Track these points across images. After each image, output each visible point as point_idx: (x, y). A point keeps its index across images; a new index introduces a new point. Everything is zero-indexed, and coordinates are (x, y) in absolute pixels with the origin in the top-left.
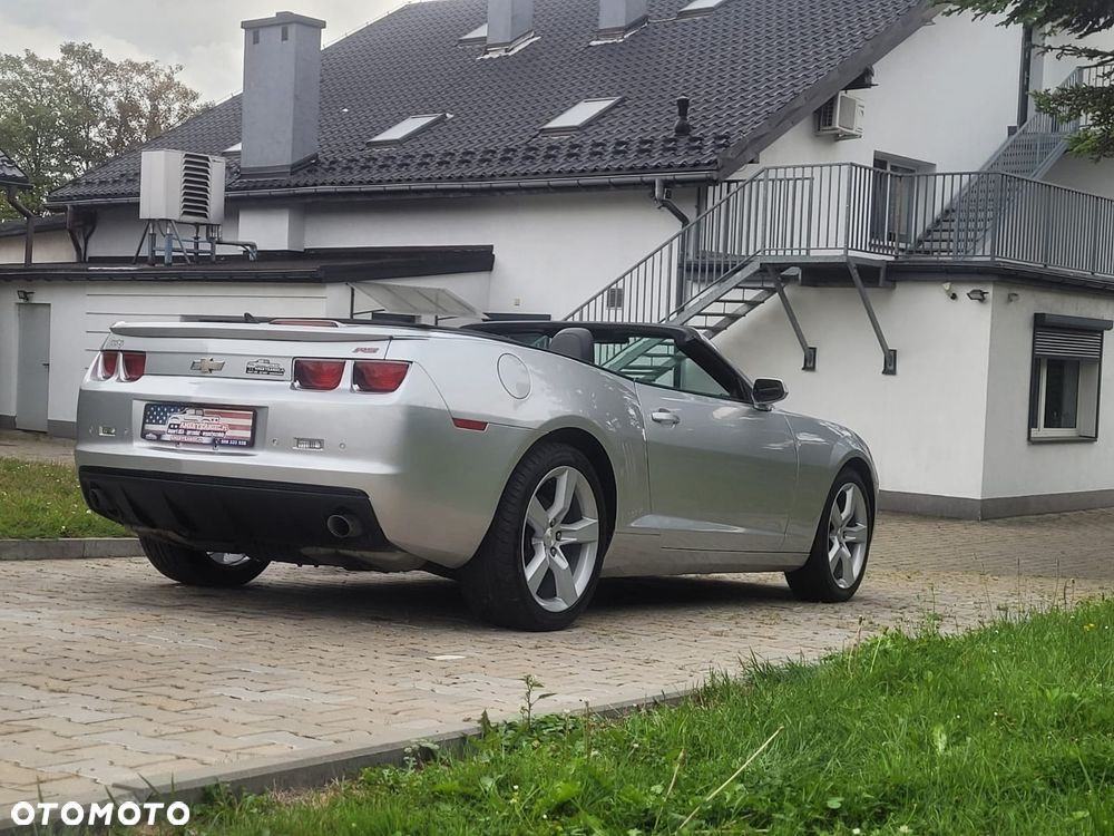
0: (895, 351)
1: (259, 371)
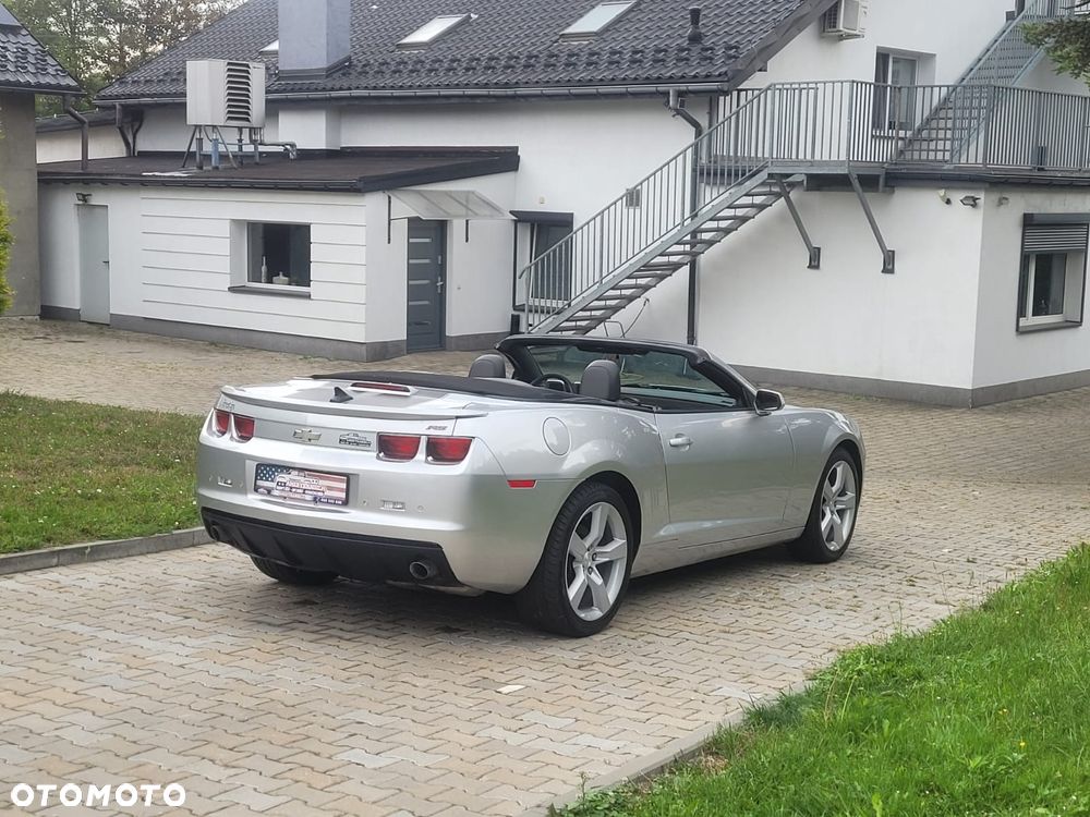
0: (893, 252)
1: (349, 442)
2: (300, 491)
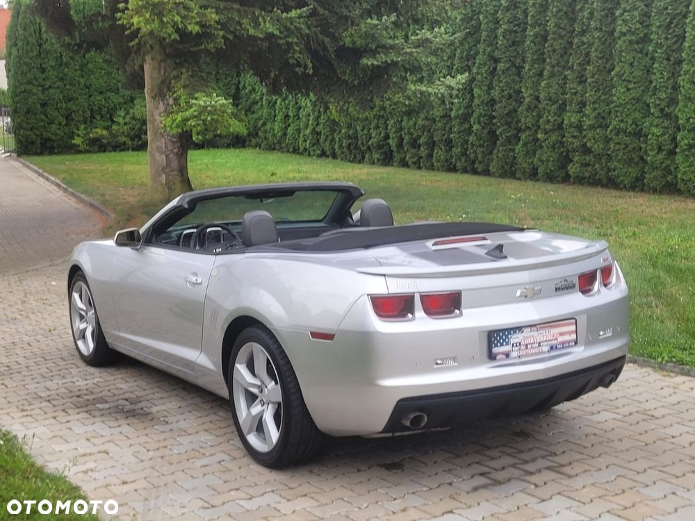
1: (563, 288)
2: (537, 345)
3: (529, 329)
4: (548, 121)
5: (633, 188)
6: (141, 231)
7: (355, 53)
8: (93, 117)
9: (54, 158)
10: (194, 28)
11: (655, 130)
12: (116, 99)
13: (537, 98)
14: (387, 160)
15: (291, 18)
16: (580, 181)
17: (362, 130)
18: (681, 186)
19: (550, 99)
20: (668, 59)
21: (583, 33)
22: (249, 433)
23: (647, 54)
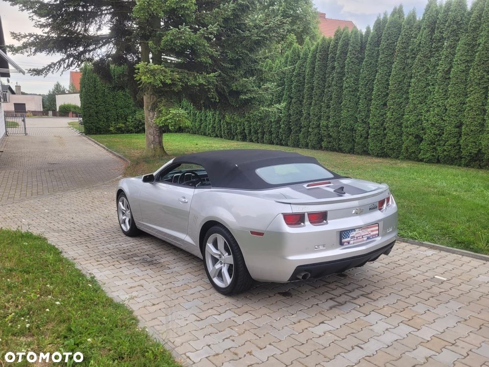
1: (372, 208)
2: (361, 237)
3: (358, 230)
4: (314, 124)
5: (349, 152)
6: (154, 174)
7: (237, 93)
8: (118, 118)
9: (101, 136)
10: (169, 82)
11: (360, 128)
12: (128, 111)
13: (309, 114)
14: (244, 139)
15: (211, 77)
16: (327, 149)
17: (234, 126)
18: (370, 152)
19: (314, 115)
20: (366, 99)
21: (329, 86)
22: (214, 277)
23: (356, 97)
